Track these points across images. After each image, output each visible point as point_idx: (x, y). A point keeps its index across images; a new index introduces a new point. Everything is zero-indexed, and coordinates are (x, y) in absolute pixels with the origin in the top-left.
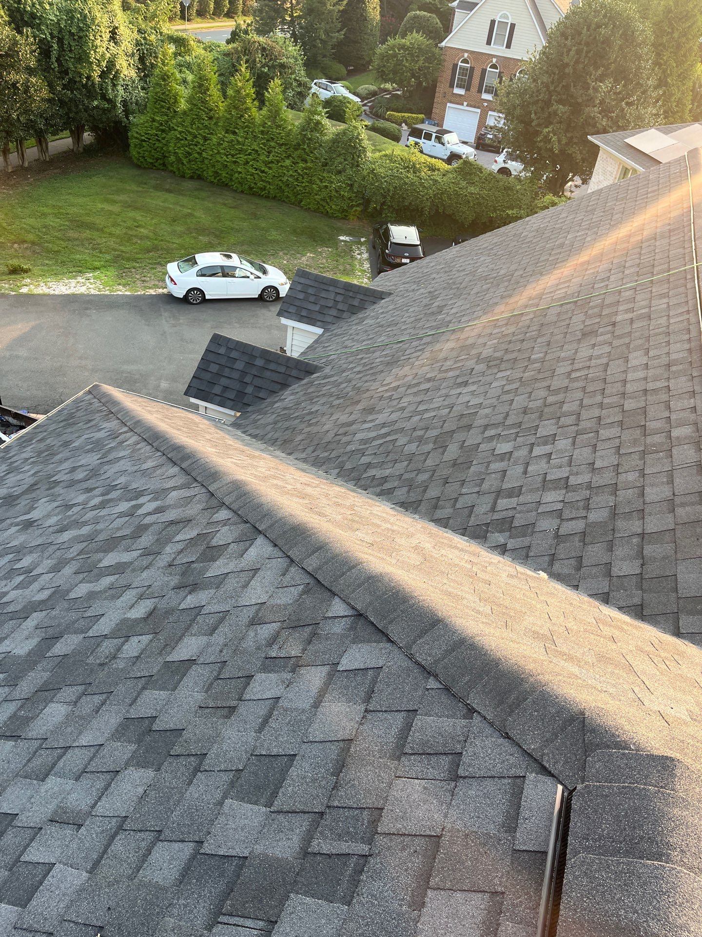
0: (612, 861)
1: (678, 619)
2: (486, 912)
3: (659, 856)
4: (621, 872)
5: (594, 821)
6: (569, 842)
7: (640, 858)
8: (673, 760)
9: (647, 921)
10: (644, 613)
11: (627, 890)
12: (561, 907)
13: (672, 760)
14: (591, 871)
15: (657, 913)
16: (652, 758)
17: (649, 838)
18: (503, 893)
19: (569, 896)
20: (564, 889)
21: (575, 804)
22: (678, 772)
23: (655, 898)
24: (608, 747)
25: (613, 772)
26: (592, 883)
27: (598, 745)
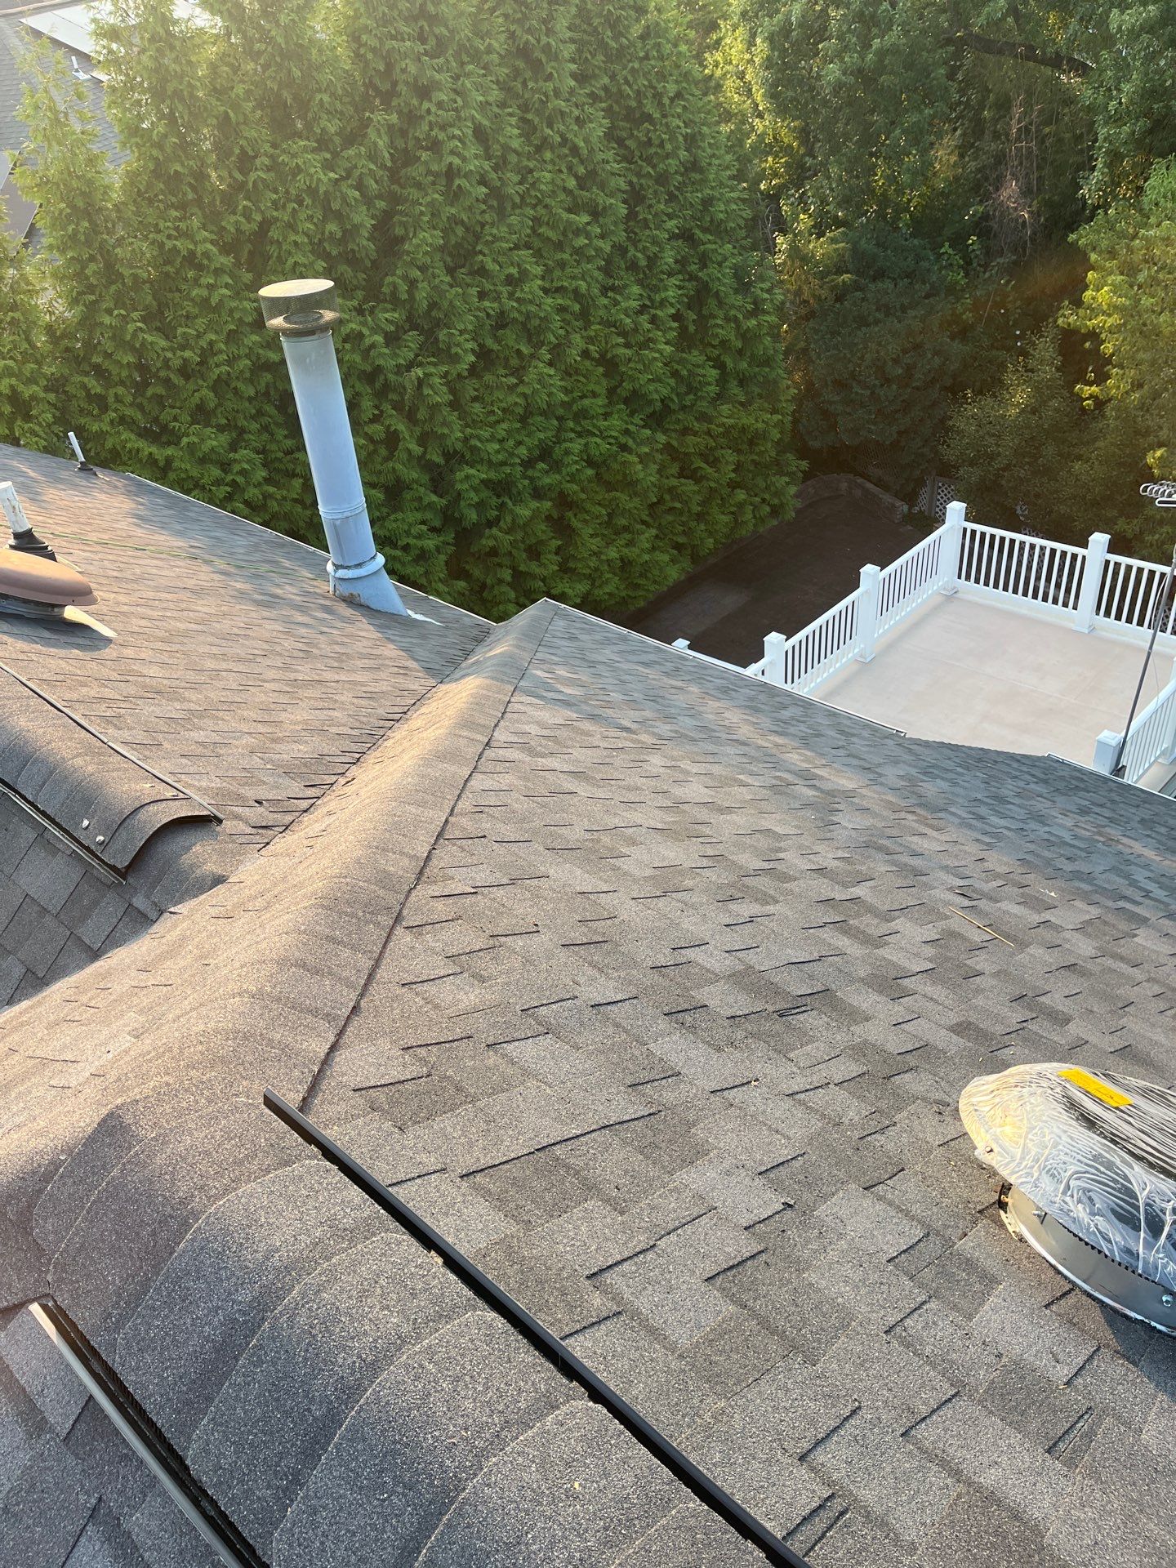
0: (151, 1298)
1: (79, 938)
2: (106, 1546)
3: (185, 1225)
4: (169, 1294)
5: (97, 1289)
6: (96, 1346)
7: (171, 1254)
8: (112, 1113)
9: (234, 1301)
10: (41, 975)
11: (191, 1303)
12: (154, 1419)
13: (111, 1115)
14: (143, 1339)
15: (234, 1280)
16: (92, 1139)
17: (160, 1222)
18: (100, 1499)
19: (150, 1396)
20: (137, 1397)
21: (64, 1301)
22: (128, 1119)
23: (219, 1269)
24: (40, 1191)
25: (70, 1210)
26: (156, 1348)
27: (29, 1207)
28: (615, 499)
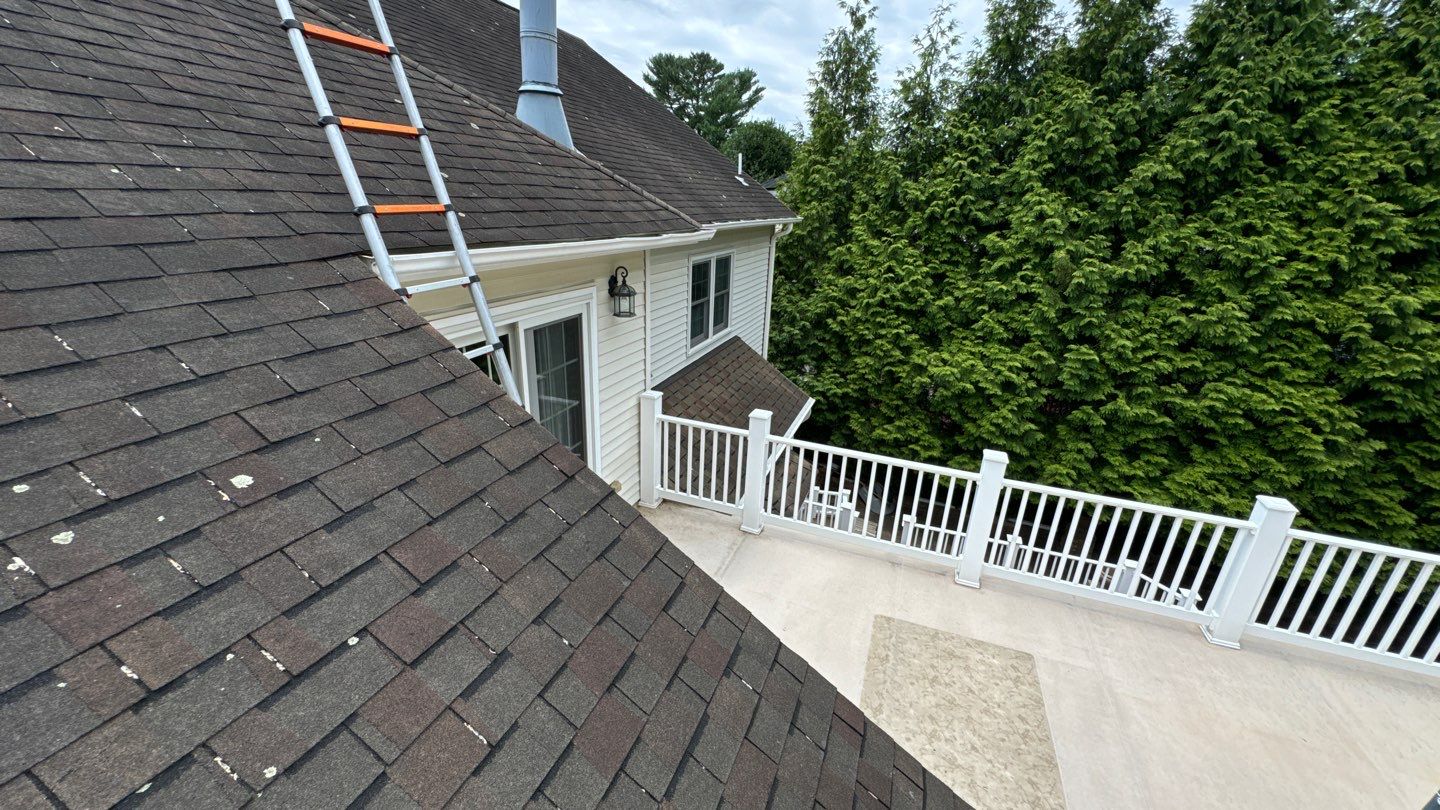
28: (1265, 462)
